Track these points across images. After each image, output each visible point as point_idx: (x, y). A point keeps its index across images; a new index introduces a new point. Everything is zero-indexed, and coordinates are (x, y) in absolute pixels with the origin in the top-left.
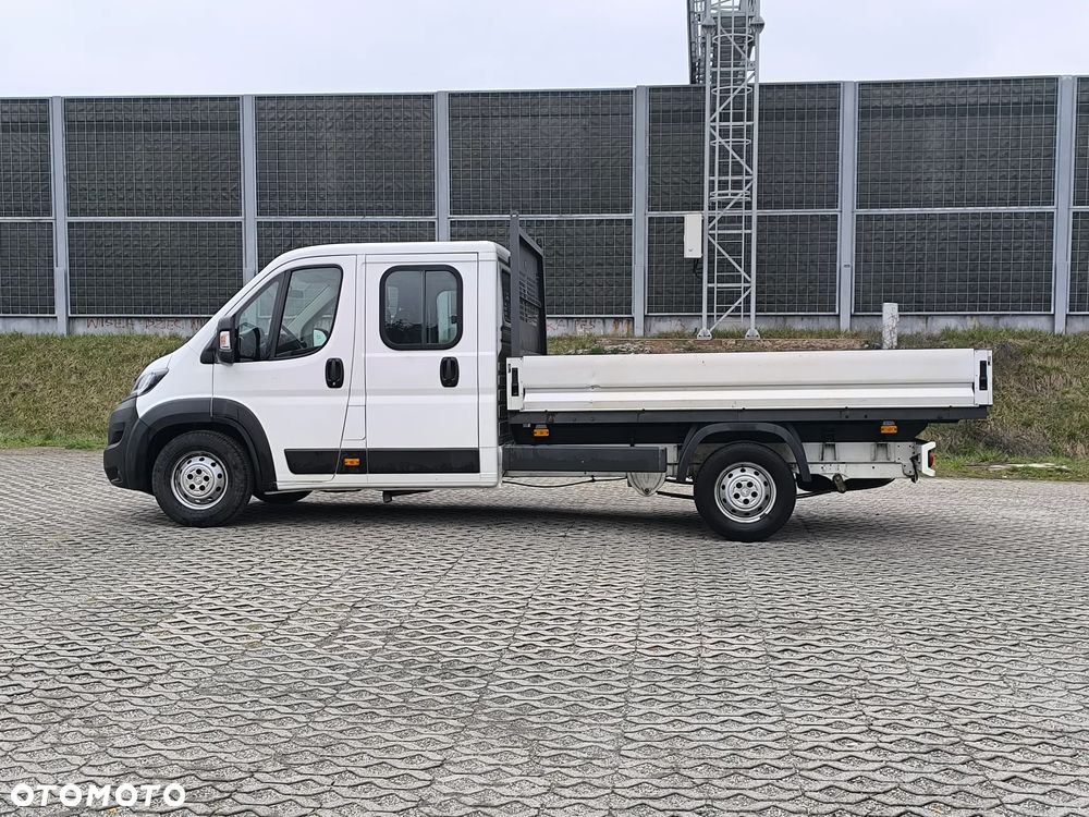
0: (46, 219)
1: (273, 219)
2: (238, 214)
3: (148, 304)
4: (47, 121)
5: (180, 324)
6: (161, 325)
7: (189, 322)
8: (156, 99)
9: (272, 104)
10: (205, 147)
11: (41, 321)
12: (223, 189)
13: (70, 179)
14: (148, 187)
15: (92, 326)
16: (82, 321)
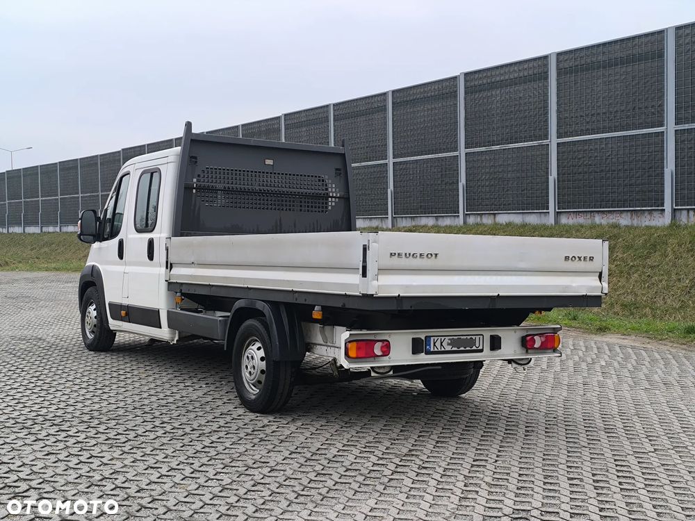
0: (545, 142)
1: (686, 126)
2: (662, 125)
3: (602, 201)
4: (547, 72)
5: (624, 215)
6: (611, 217)
7: (629, 214)
8: (610, 43)
9: (688, 31)
10: (642, 74)
11: (542, 215)
12: (653, 106)
13: (558, 111)
14: (604, 111)
15: (570, 218)
16: (565, 215)
